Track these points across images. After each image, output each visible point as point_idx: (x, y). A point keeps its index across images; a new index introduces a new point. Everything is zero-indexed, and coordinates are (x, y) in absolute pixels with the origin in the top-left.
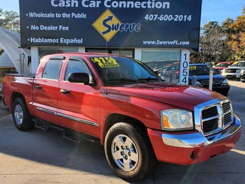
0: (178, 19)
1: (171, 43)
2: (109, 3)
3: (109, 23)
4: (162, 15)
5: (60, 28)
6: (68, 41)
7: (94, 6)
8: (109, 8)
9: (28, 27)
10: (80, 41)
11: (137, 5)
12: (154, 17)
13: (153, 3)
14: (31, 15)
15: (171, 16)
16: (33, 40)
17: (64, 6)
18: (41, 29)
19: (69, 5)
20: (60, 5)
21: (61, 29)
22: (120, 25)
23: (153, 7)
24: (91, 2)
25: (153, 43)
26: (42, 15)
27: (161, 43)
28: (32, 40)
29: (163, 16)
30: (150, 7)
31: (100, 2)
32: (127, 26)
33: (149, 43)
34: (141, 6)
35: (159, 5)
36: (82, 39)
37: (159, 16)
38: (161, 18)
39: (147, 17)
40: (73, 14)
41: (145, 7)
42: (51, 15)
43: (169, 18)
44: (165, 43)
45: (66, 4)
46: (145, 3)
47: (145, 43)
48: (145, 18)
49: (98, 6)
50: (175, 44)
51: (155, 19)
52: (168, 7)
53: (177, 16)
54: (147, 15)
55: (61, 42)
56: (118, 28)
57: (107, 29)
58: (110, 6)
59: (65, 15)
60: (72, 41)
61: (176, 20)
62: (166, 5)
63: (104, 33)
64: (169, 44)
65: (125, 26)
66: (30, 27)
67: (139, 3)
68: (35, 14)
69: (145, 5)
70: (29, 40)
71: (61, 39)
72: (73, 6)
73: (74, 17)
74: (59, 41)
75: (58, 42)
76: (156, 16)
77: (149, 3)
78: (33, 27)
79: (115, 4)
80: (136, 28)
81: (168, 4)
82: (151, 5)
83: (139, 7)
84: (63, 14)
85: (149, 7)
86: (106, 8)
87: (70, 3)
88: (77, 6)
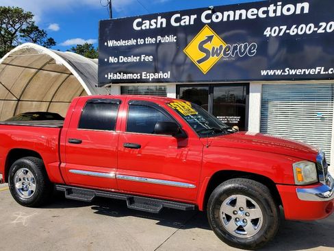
0: (325, 29)
1: (312, 71)
2: (208, 17)
3: (208, 46)
4: (294, 26)
5: (142, 58)
6: (151, 76)
7: (187, 23)
8: (208, 24)
9: (106, 60)
10: (167, 75)
11: (251, 14)
12: (280, 30)
13: (279, 8)
14: (111, 43)
15: (312, 25)
16: (111, 76)
17: (148, 27)
18: (120, 61)
19: (154, 26)
20: (143, 27)
21: (144, 60)
22: (224, 47)
23: (279, 14)
24: (183, 18)
25: (279, 72)
26: (122, 43)
27: (293, 72)
28: (109, 76)
29: (297, 28)
30: (274, 15)
31: (195, 16)
32: (235, 48)
33: (271, 73)
34: (257, 14)
35: (288, 10)
36: (169, 72)
37: (289, 28)
38: (293, 31)
39: (267, 32)
40: (159, 38)
41: (265, 16)
42: (132, 42)
43: (307, 29)
44: (299, 72)
45: (150, 25)
46: (265, 9)
47: (264, 73)
48: (265, 33)
49: (192, 23)
50: (319, 72)
51: (281, 34)
52: (306, 11)
53: (324, 24)
54: (269, 29)
55: (143, 78)
56: (220, 52)
57: (204, 55)
58: (209, 21)
59: (149, 40)
60: (157, 76)
61: (321, 31)
62: (303, 9)
63: (200, 61)
64: (307, 73)
65: (232, 49)
66: (108, 60)
67: (255, 11)
68: (115, 42)
69: (264, 12)
70: (106, 76)
71: (143, 73)
72: (159, 26)
73: (160, 41)
74: (141, 76)
75: (139, 78)
76: (284, 28)
77: (272, 7)
78: (112, 60)
79: (217, 17)
80: (250, 50)
81: (306, 5)
82: (275, 11)
83: (255, 17)
84: (146, 39)
85: (271, 14)
86: (204, 24)
87: (156, 23)
88: (164, 25)
